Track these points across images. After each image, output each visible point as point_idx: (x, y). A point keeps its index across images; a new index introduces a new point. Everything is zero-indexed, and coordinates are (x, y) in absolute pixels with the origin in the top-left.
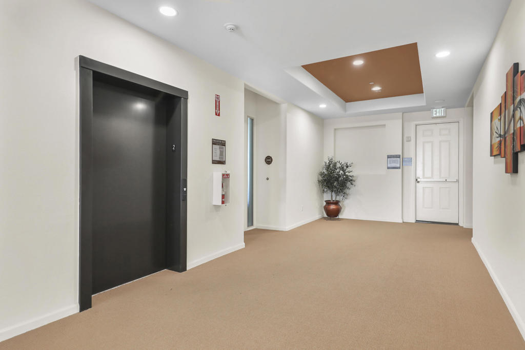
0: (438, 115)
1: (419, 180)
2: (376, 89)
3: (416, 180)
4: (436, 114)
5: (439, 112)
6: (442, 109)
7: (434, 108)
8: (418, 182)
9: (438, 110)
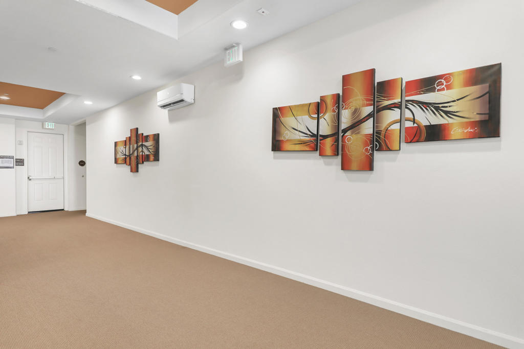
0: (50, 127)
1: (30, 178)
2: (5, 98)
3: (28, 178)
4: (48, 126)
5: (50, 125)
6: (53, 124)
7: (47, 122)
8: (30, 180)
9: (49, 124)
